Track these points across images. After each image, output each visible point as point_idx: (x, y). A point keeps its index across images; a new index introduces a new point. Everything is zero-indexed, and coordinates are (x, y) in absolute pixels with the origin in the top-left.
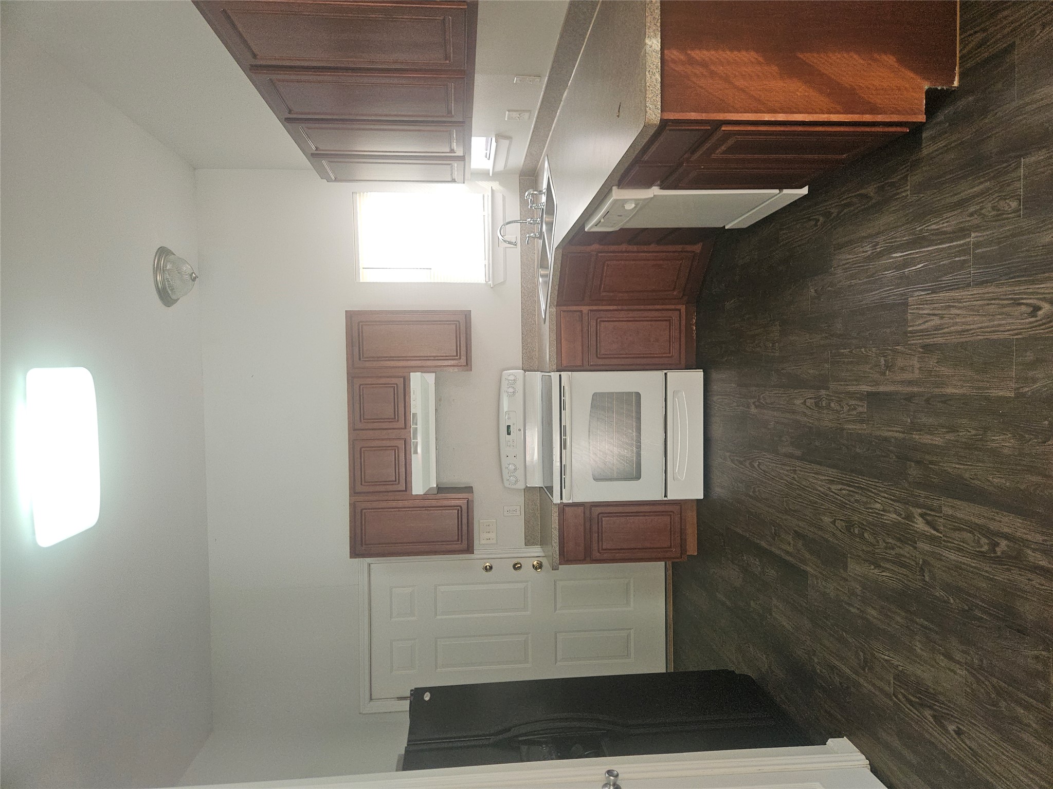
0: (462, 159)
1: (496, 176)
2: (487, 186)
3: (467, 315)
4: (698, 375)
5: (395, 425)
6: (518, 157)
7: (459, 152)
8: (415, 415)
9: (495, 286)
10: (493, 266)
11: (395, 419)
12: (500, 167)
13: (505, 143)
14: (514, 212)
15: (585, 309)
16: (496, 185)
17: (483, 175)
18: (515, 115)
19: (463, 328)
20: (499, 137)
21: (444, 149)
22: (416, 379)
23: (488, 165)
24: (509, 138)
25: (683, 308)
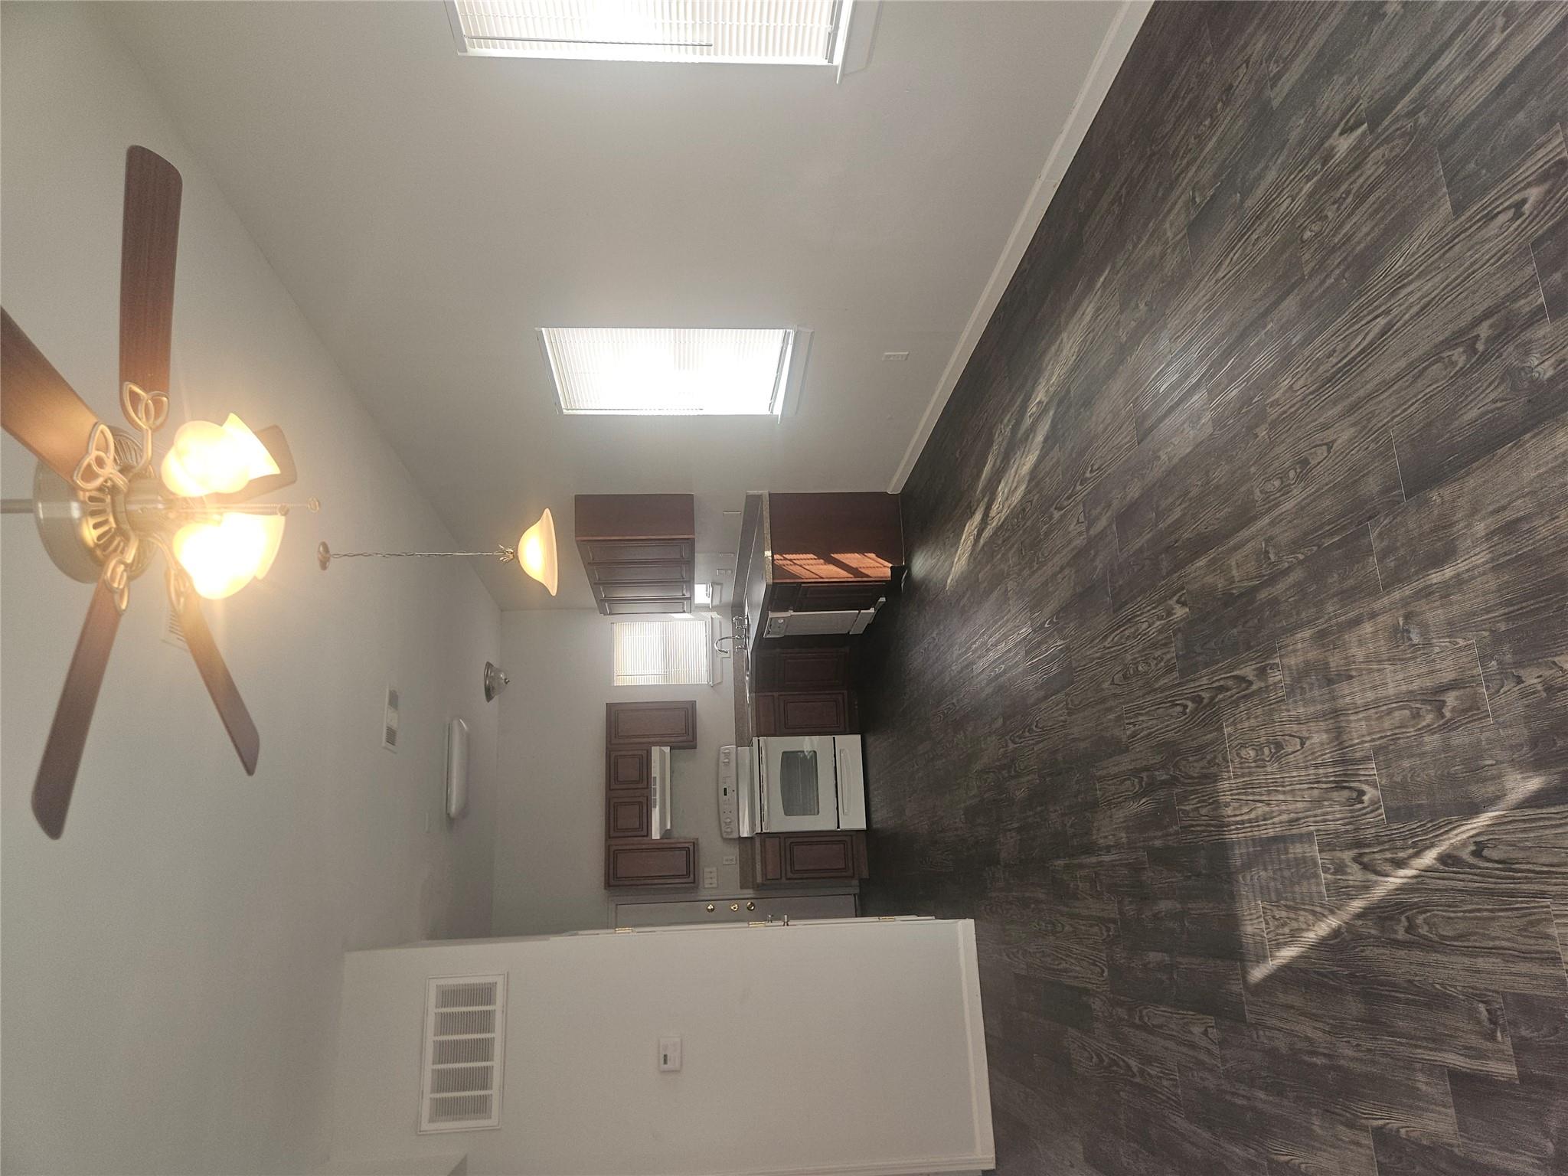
0: (690, 599)
1: (714, 608)
2: (708, 615)
3: (693, 703)
4: (859, 737)
5: (640, 786)
6: (729, 595)
7: (688, 595)
8: (655, 778)
9: (715, 686)
10: (712, 670)
11: (641, 780)
12: (716, 602)
13: (718, 588)
14: (728, 631)
15: (776, 694)
16: (715, 615)
17: (705, 608)
18: (722, 571)
19: (690, 712)
20: (713, 584)
21: (679, 594)
22: (655, 751)
23: (708, 601)
24: (721, 584)
25: (846, 692)
